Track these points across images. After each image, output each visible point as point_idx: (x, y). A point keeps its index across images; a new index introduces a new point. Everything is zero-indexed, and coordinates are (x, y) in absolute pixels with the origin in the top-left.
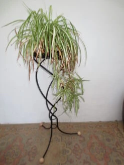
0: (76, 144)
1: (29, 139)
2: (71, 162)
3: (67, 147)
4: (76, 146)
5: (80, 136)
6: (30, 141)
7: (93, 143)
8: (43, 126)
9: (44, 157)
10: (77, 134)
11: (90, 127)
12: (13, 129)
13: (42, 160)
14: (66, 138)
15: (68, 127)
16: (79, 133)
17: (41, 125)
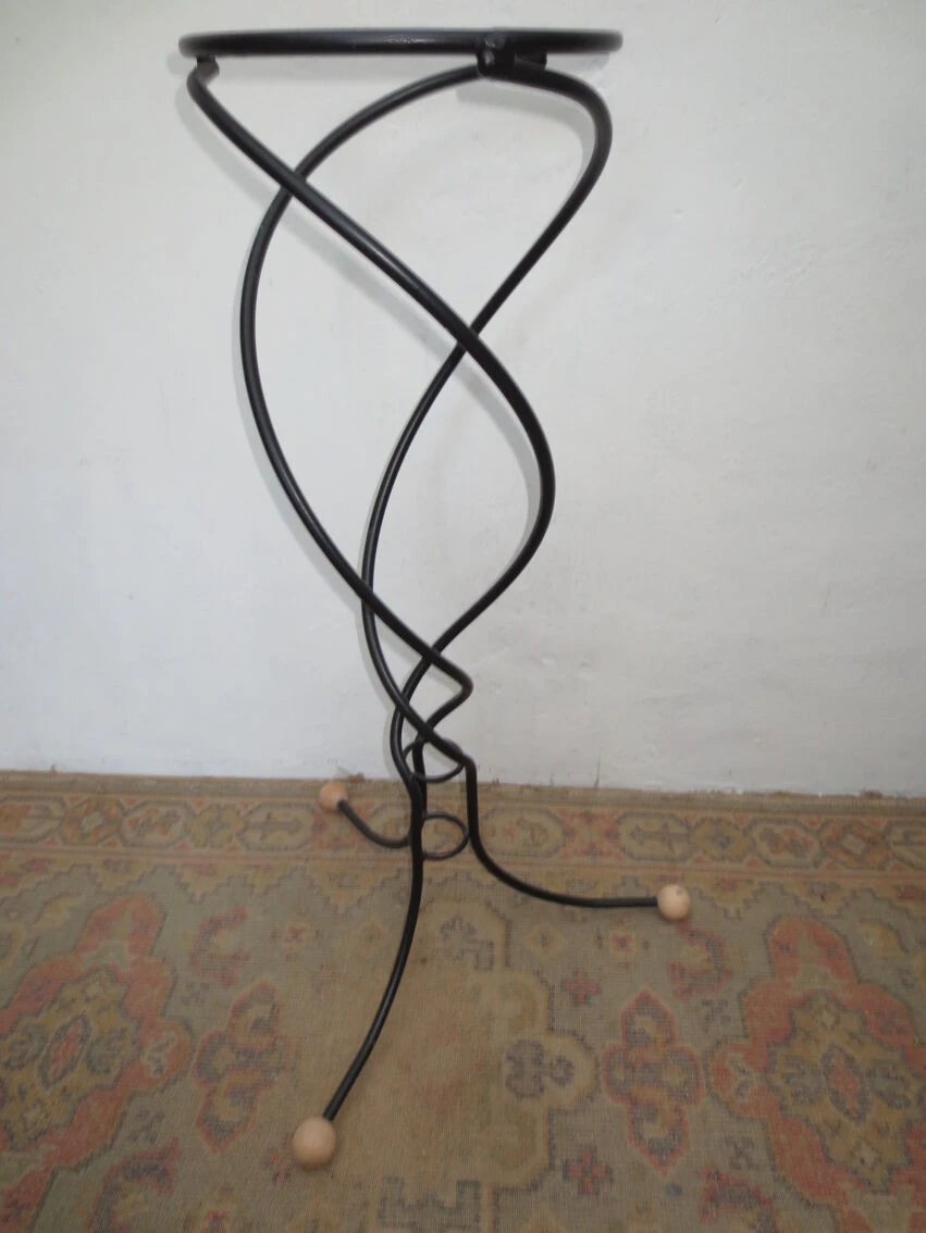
0: (644, 1002)
1: (214, 925)
2: (588, 1174)
3: (551, 1029)
4: (645, 1024)
5: (682, 922)
6: (226, 942)
7: (806, 1002)
8: (343, 809)
9: (331, 1113)
10: (650, 903)
11: (774, 842)
12: (92, 821)
13: (314, 1137)
14: (545, 941)
15: (569, 833)
16: (673, 899)
17: (335, 796)
